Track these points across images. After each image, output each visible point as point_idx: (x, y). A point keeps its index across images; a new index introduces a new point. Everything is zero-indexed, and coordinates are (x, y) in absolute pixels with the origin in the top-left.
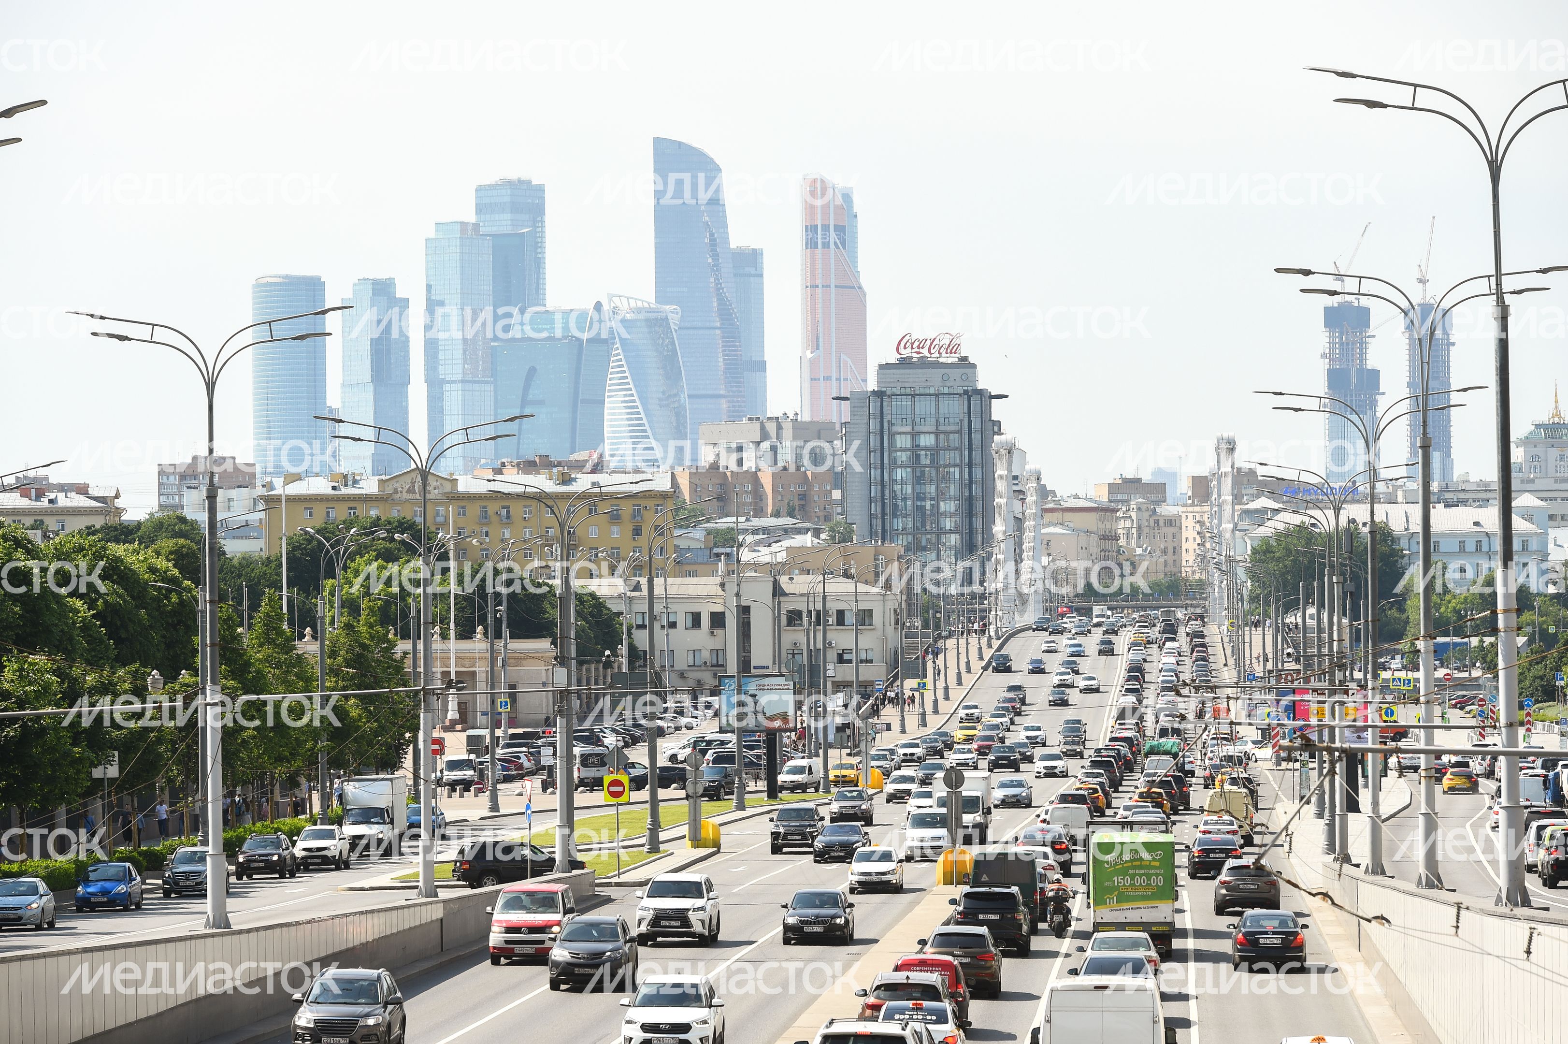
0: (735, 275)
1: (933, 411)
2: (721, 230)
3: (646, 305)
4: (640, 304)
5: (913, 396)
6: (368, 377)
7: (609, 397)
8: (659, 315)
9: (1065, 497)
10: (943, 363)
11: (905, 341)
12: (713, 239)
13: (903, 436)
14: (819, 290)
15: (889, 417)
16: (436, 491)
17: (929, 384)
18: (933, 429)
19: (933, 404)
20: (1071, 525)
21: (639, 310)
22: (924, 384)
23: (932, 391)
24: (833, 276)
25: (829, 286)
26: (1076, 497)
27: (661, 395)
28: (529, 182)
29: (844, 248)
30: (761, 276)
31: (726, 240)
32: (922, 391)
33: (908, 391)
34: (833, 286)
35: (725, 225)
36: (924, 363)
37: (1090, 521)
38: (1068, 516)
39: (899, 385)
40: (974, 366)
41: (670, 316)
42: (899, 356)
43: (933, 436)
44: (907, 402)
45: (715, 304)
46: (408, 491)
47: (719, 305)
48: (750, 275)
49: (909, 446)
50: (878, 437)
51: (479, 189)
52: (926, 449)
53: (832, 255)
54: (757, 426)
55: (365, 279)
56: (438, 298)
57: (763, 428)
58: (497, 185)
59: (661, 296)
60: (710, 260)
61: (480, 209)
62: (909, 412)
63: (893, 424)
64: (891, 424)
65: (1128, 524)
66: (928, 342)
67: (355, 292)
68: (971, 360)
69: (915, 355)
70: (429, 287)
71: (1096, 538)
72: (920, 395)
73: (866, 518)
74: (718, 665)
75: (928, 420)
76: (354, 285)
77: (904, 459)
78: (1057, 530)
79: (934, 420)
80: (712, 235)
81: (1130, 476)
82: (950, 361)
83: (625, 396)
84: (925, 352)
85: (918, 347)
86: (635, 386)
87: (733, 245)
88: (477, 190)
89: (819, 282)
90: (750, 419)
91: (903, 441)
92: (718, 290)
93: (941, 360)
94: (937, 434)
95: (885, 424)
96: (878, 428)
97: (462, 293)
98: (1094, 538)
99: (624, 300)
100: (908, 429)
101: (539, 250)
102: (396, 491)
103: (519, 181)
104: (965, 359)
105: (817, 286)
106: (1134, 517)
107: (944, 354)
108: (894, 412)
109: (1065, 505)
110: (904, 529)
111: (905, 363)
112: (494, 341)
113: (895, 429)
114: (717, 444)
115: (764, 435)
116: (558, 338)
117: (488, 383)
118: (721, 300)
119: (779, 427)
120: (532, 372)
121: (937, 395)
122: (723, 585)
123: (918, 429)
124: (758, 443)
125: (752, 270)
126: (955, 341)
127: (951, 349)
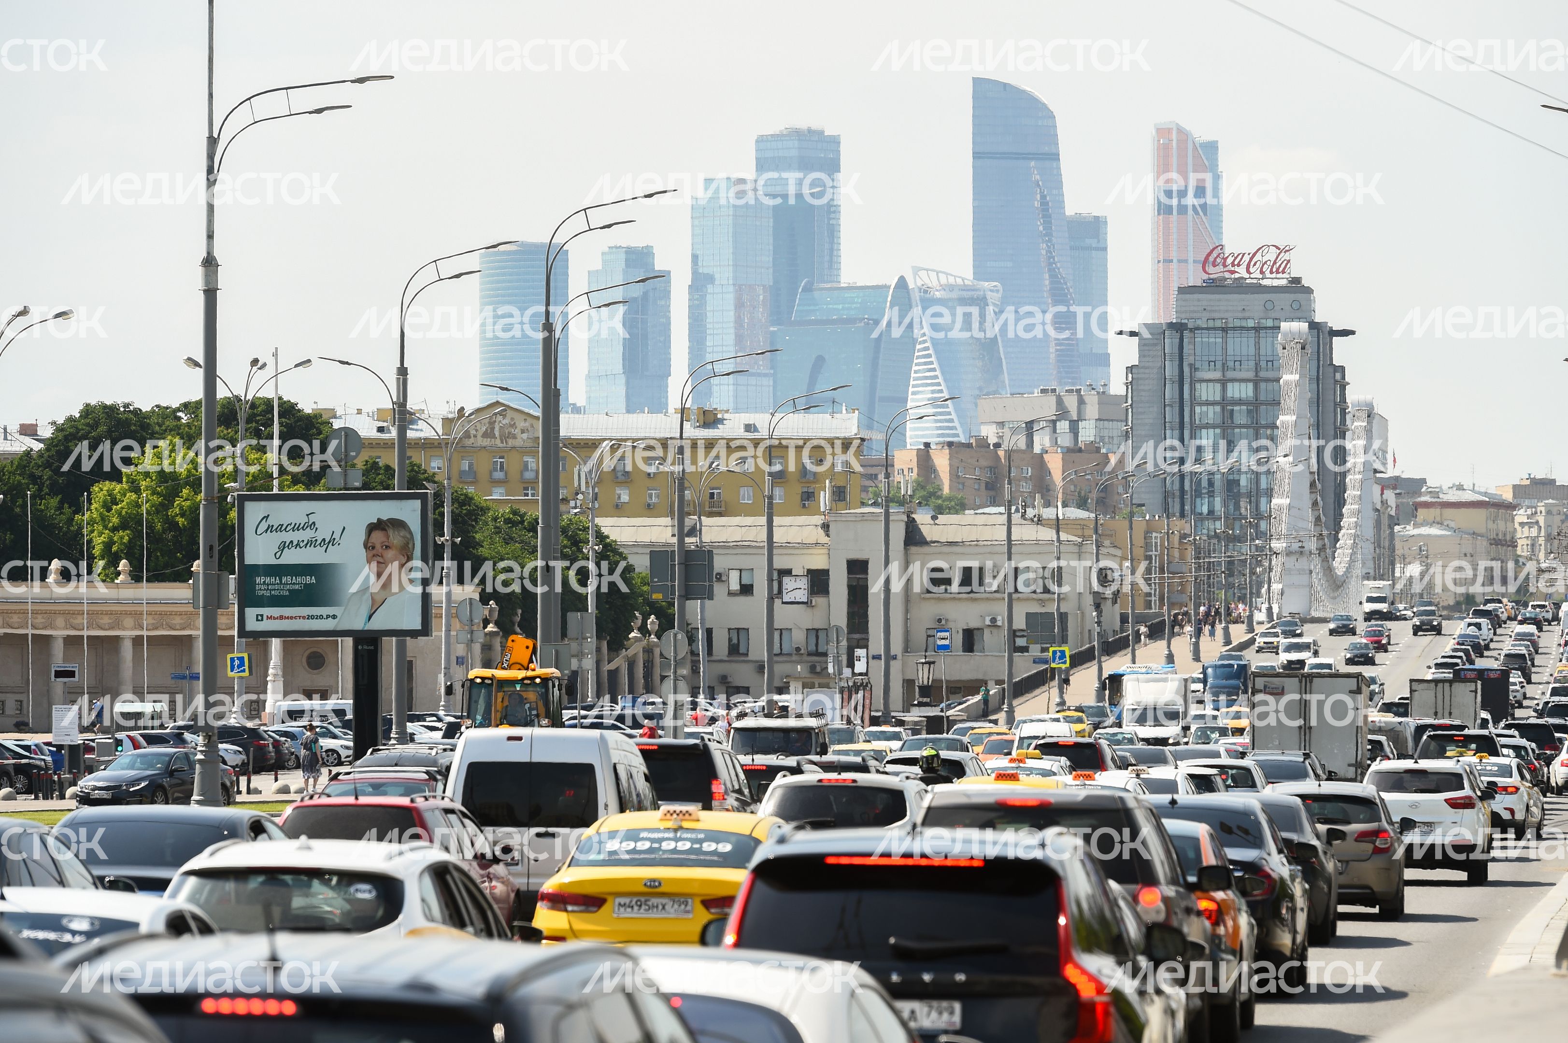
0: (1072, 248)
1: (1252, 351)
2: (1055, 192)
3: (959, 281)
4: (951, 280)
5: (1225, 330)
6: (619, 368)
7: (914, 393)
8: (975, 294)
9: (1445, 488)
10: (1265, 286)
11: (1215, 254)
12: (1044, 203)
13: (1211, 385)
14: (1174, 265)
15: (1191, 359)
16: (525, 436)
17: (1247, 314)
18: (1251, 375)
19: (1252, 341)
20: (1452, 524)
21: (951, 288)
22: (1240, 315)
23: (1251, 323)
24: (1191, 248)
25: (1186, 261)
26: (1460, 488)
27: (977, 392)
28: (821, 133)
29: (1205, 214)
30: (1105, 249)
31: (1061, 204)
32: (1238, 323)
33: (1218, 324)
34: (1191, 260)
35: (1059, 185)
36: (1240, 287)
37: (1478, 519)
38: (1449, 512)
39: (1206, 315)
40: (1309, 291)
41: (989, 295)
42: (1206, 277)
43: (1250, 386)
44: (1216, 339)
45: (1047, 282)
46: (485, 435)
47: (1051, 283)
48: (1090, 248)
49: (1218, 398)
50: (1176, 386)
51: (761, 140)
52: (1240, 402)
53: (1190, 224)
54: (1052, 400)
55: (616, 247)
56: (706, 271)
57: (1060, 402)
58: (783, 135)
59: (979, 273)
60: (1041, 228)
61: (761, 165)
62: (1219, 352)
63: (1196, 369)
64: (1194, 368)
65: (1534, 532)
66: (1247, 258)
67: (604, 262)
68: (1305, 282)
69: (1227, 275)
70: (695, 258)
71: (1485, 543)
72: (1234, 328)
73: (1159, 497)
74: (817, 654)
75: (1244, 363)
76: (603, 254)
77: (1211, 415)
78: (1435, 531)
79: (1252, 364)
80: (1043, 197)
81: (1540, 475)
82: (1276, 283)
83: (933, 392)
84: (1242, 271)
85: (1233, 265)
86: (945, 380)
87: (1070, 211)
88: (757, 141)
89: (1174, 256)
90: (1043, 391)
91: (1208, 392)
92: (1050, 264)
93: (1265, 282)
94: (1256, 383)
95: (1186, 369)
96: (1176, 372)
97: (735, 266)
98: (1482, 544)
99: (933, 275)
100: (1218, 375)
101: (833, 216)
102: (467, 435)
103: (810, 131)
104: (1296, 281)
105: (1171, 261)
106: (1542, 524)
107: (1268, 275)
108: (1198, 352)
109: (1445, 498)
110: (1211, 512)
111: (1214, 286)
112: (772, 325)
113: (1200, 375)
114: (1001, 424)
115: (1062, 413)
116: (850, 321)
117: (765, 375)
118: (1054, 276)
119: (1081, 402)
120: (820, 361)
121: (1257, 329)
122: (826, 527)
123: (1230, 374)
124: (1054, 422)
125: (1093, 242)
126: (1287, 256)
127: (1278, 269)
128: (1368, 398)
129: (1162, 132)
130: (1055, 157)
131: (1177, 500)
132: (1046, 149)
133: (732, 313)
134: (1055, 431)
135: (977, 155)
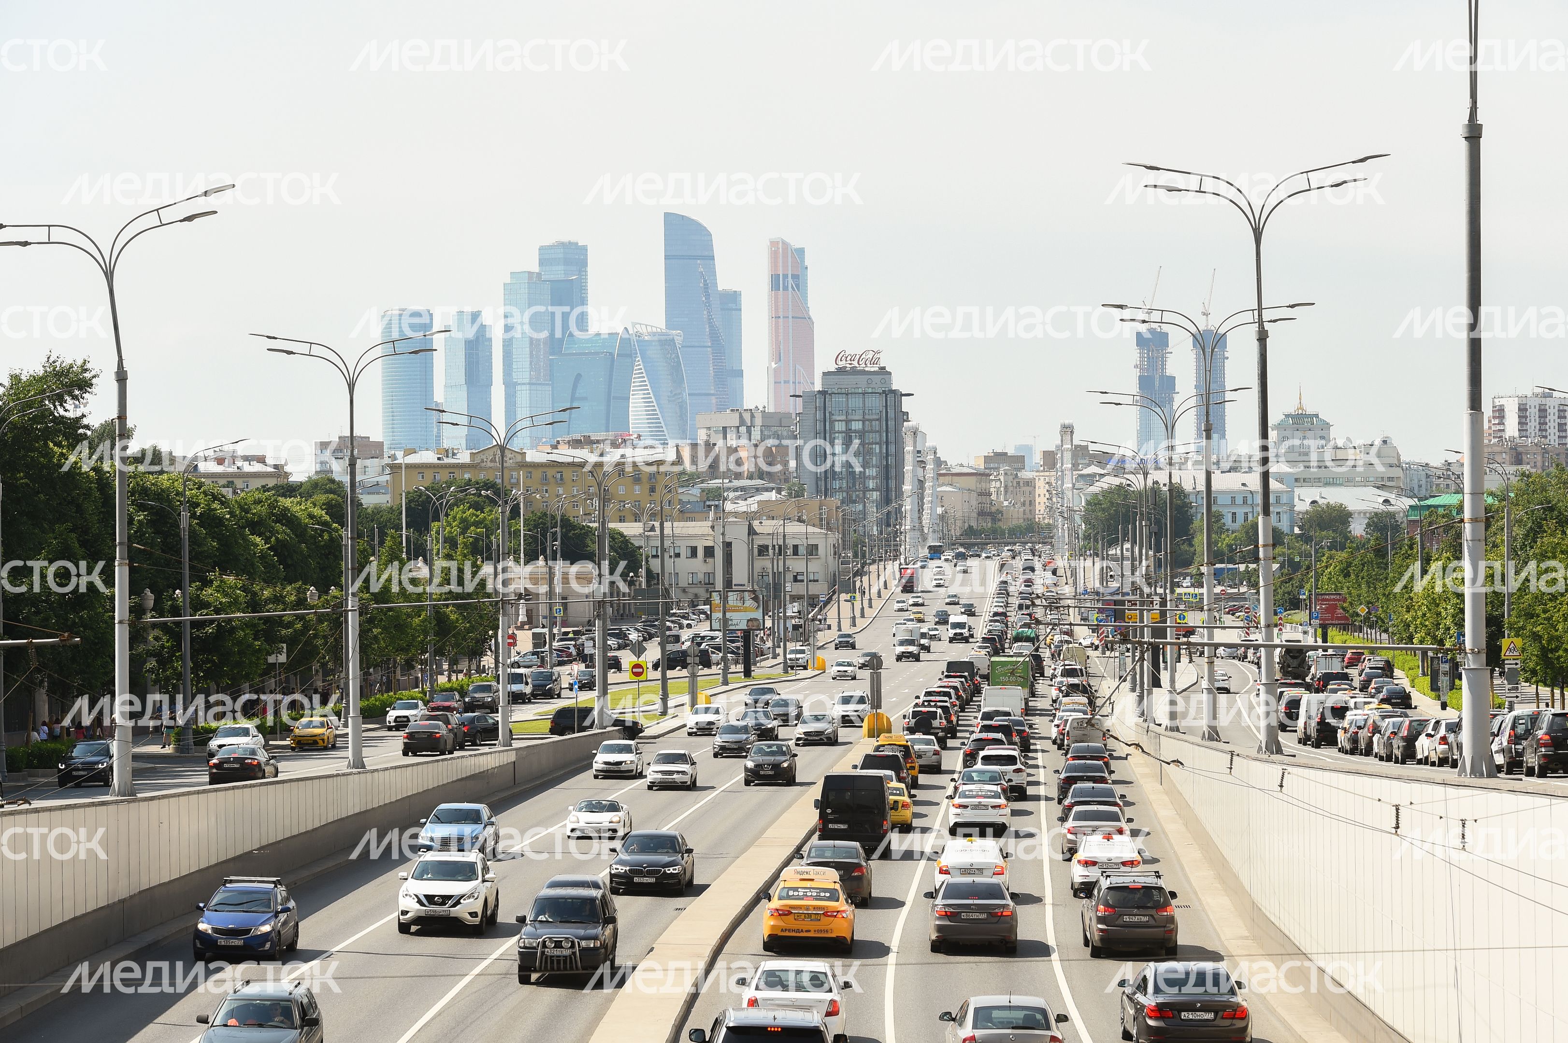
0: (722, 309)
1: (861, 405)
2: (712, 278)
3: (659, 330)
4: (654, 330)
5: (847, 394)
7: (633, 395)
8: (668, 337)
9: (953, 465)
10: (868, 371)
11: (841, 356)
12: (706, 285)
13: (840, 423)
14: (781, 320)
15: (830, 410)
16: (511, 461)
17: (858, 386)
18: (861, 417)
19: (861, 400)
20: (958, 485)
21: (654, 334)
22: (855, 387)
23: (860, 391)
24: (790, 310)
25: (788, 317)
26: (962, 465)
27: (669, 394)
28: (576, 244)
29: (798, 290)
30: (740, 310)
31: (715, 285)
32: (853, 390)
33: (843, 391)
34: (790, 317)
35: (714, 274)
36: (854, 371)
37: (971, 482)
38: (956, 478)
39: (837, 387)
40: (890, 373)
41: (676, 338)
42: (837, 367)
43: (861, 422)
44: (842, 399)
45: (707, 330)
46: (491, 461)
47: (710, 330)
48: (731, 310)
49: (844, 429)
50: (822, 424)
51: (542, 249)
52: (855, 431)
53: (790, 296)
54: (737, 415)
57: (741, 416)
58: (554, 246)
59: (670, 324)
60: (704, 299)
61: (541, 263)
62: (844, 406)
63: (832, 414)
65: (998, 484)
66: (858, 357)
68: (888, 369)
69: (848, 366)
71: (975, 494)
72: (852, 394)
73: (814, 482)
74: (709, 584)
75: (857, 411)
77: (840, 438)
78: (948, 489)
79: (861, 411)
80: (705, 281)
81: (999, 451)
82: (872, 370)
83: (644, 394)
84: (855, 363)
85: (851, 360)
86: (651, 387)
87: (720, 288)
88: (540, 249)
89: (781, 314)
90: (732, 410)
91: (840, 426)
92: (710, 319)
93: (867, 369)
94: (864, 421)
95: (827, 415)
96: (822, 417)
99: (644, 327)
100: (844, 418)
102: (482, 461)
103: (570, 243)
104: (883, 368)
106: (1002, 480)
107: (869, 365)
108: (833, 405)
109: (954, 471)
110: (840, 488)
111: (841, 371)
112: (551, 355)
113: (834, 417)
114: (709, 428)
115: (742, 422)
116: (597, 353)
117: (547, 384)
118: (712, 327)
119: (752, 416)
120: (578, 377)
121: (864, 394)
122: (713, 527)
123: (850, 417)
124: (738, 427)
125: (734, 306)
126: (877, 356)
127: (874, 362)
128: (934, 444)
129: (774, 243)
130: (712, 258)
131: (823, 482)
132: (706, 253)
133: (528, 349)
134: (738, 432)
135: (667, 257)
